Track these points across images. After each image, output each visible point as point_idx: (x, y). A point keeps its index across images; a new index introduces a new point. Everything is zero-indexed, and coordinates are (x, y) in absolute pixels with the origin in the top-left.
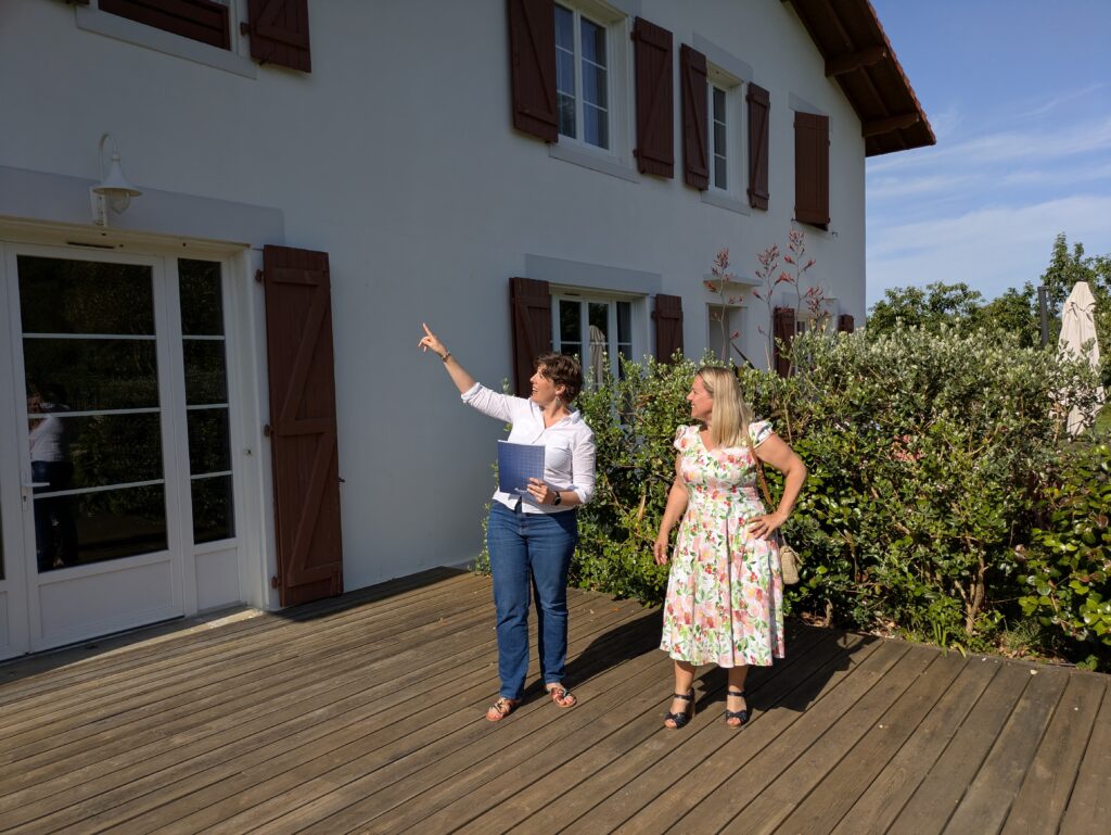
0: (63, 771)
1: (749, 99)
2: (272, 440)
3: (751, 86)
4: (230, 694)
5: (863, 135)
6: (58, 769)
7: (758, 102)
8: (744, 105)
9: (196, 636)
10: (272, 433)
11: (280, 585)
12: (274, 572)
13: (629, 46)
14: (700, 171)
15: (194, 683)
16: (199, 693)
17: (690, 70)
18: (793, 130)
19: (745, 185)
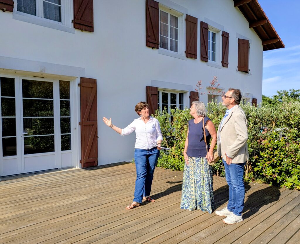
0: (30, 192)
1: (223, 35)
2: (81, 125)
3: (223, 32)
4: (67, 182)
5: (262, 45)
6: (29, 192)
7: (225, 36)
8: (221, 37)
9: (60, 172)
10: (81, 124)
11: (82, 162)
12: (80, 159)
13: (184, 22)
14: (205, 56)
15: (59, 180)
16: (60, 182)
17: (203, 28)
18: (238, 44)
19: (221, 60)
